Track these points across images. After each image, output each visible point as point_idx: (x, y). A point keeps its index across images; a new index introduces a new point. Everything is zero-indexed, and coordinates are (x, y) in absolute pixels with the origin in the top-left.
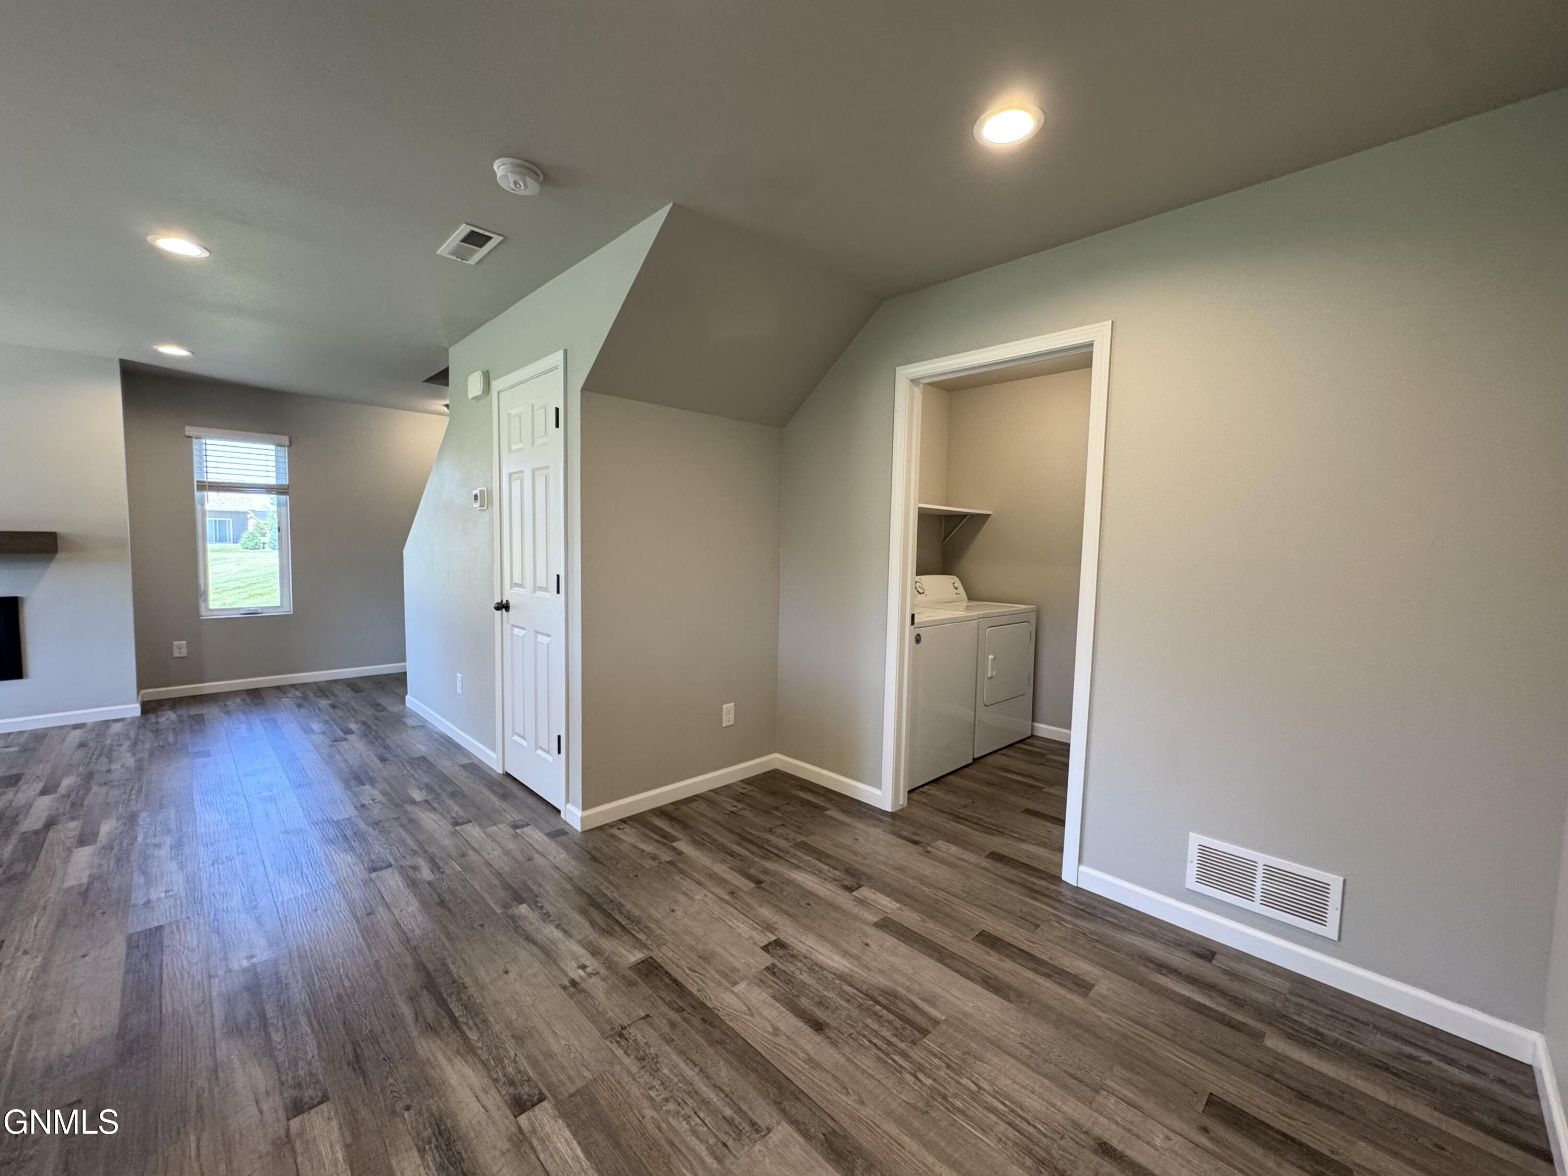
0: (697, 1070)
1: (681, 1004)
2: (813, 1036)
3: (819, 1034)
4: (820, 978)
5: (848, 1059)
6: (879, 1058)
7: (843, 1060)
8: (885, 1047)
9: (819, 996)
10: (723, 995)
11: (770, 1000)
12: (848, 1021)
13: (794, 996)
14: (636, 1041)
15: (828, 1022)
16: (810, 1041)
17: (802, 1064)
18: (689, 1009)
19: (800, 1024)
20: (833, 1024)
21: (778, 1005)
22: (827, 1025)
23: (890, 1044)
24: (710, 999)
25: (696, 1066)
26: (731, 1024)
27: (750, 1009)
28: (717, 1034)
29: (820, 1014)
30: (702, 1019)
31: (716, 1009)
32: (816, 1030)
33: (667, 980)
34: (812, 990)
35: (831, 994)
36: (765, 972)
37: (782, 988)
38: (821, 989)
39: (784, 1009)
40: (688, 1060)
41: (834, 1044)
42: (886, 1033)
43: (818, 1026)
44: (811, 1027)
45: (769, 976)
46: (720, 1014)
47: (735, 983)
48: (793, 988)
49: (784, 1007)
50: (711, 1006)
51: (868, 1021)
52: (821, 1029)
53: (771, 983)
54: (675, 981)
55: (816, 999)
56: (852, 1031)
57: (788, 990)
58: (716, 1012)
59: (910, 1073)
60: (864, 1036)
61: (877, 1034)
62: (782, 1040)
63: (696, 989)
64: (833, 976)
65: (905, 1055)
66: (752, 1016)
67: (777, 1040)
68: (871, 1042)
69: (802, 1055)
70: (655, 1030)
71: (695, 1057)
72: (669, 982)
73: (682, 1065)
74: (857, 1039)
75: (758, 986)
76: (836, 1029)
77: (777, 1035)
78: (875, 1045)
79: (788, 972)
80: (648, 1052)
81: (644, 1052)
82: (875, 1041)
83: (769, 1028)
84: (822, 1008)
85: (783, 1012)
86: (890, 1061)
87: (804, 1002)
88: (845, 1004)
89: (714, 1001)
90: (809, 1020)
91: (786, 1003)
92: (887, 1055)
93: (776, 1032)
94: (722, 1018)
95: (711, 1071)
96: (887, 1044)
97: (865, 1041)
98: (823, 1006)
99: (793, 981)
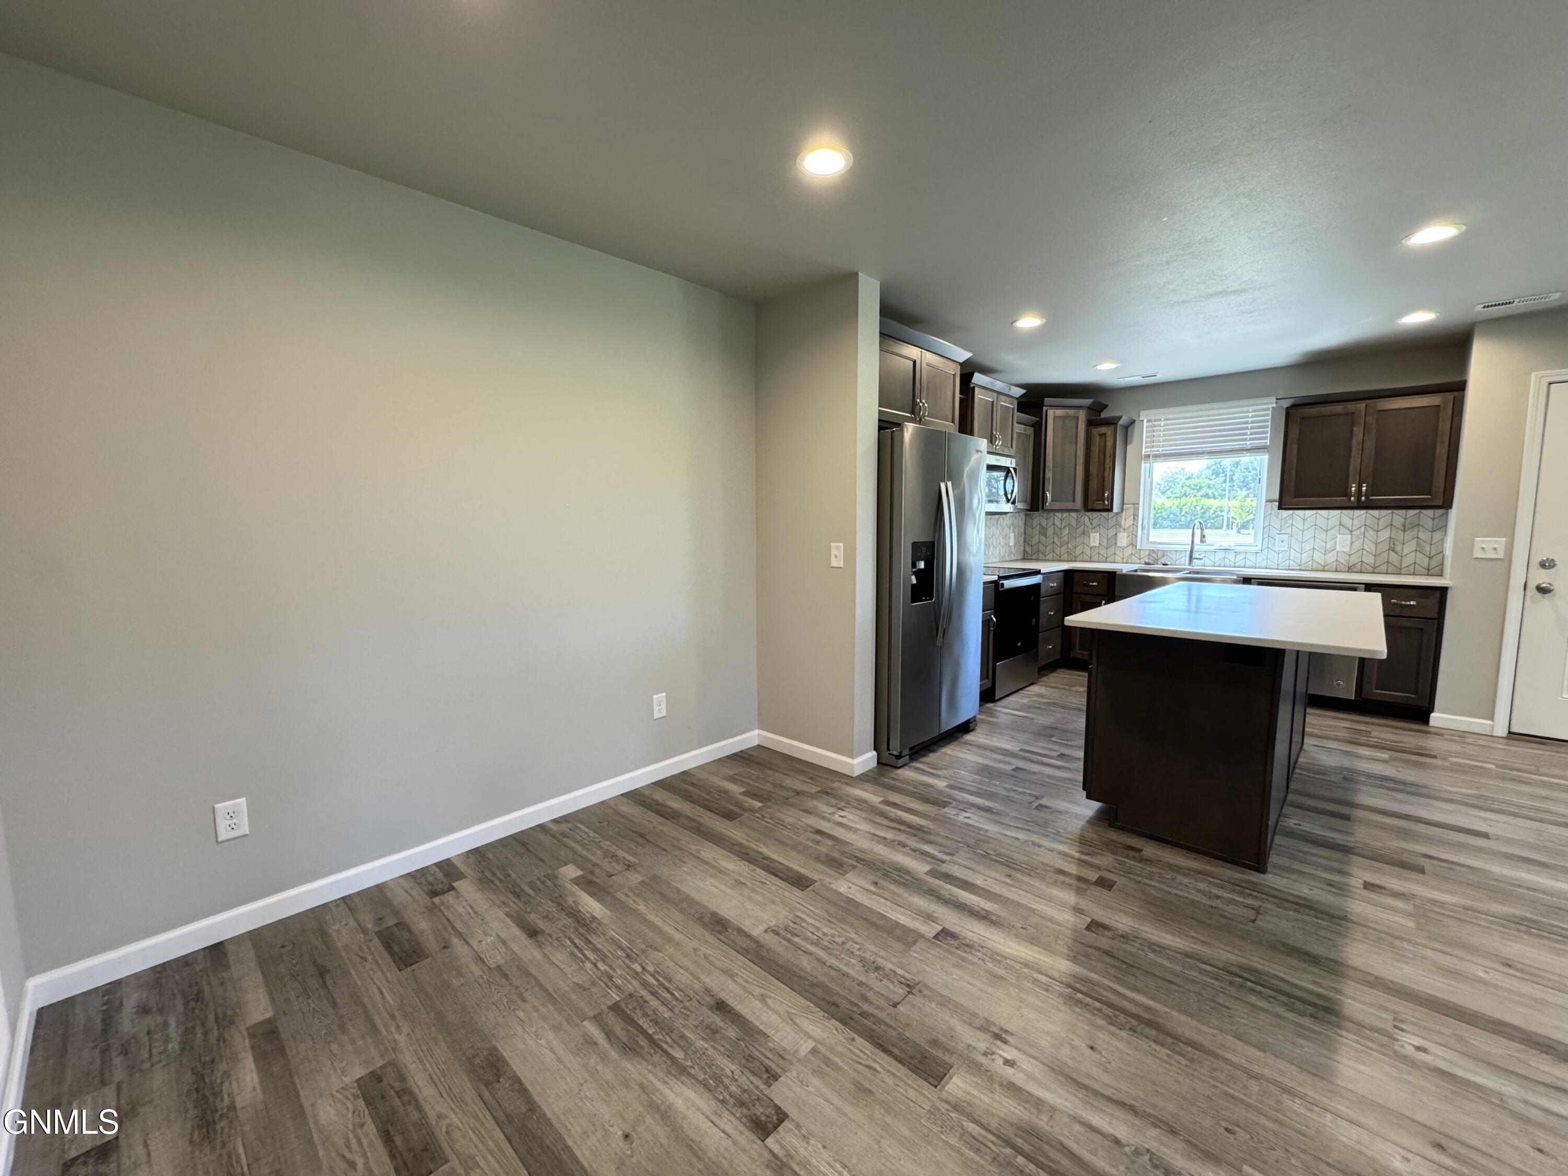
0: (828, 964)
1: (865, 1021)
2: (727, 997)
3: (720, 999)
4: (710, 1067)
5: (698, 979)
6: (670, 981)
7: (703, 977)
8: (661, 991)
9: (715, 1041)
10: (825, 1035)
11: (770, 1032)
12: (689, 1013)
13: (743, 1040)
14: (893, 983)
15: (710, 1012)
16: (731, 992)
17: (739, 973)
18: (855, 1016)
19: (739, 1008)
20: (705, 1009)
21: (761, 1027)
22: (711, 1008)
23: (654, 994)
24: (837, 1030)
25: (830, 966)
26: (808, 1003)
27: (792, 1020)
28: (819, 993)
29: (716, 1019)
30: (838, 1006)
31: (827, 1018)
32: (723, 1002)
33: (897, 1052)
34: (722, 1049)
35: (700, 1044)
36: (779, 1071)
37: (758, 1050)
38: (711, 1052)
39: (755, 1022)
40: (838, 970)
41: (707, 990)
42: (654, 1003)
43: (721, 1007)
44: (728, 1005)
45: (773, 1066)
46: (822, 1013)
47: (814, 1051)
48: (743, 1050)
49: (755, 1026)
50: (833, 1020)
51: (667, 1014)
52: (718, 1004)
53: (771, 1056)
54: (886, 1051)
55: (718, 1036)
56: (688, 1004)
57: (751, 1048)
58: (826, 1015)
59: (648, 971)
60: (677, 999)
61: (664, 1002)
62: (757, 991)
63: (857, 1041)
64: (692, 1071)
65: (645, 985)
66: (789, 1013)
67: (763, 991)
68: (672, 994)
69: (740, 980)
70: (879, 993)
71: (833, 973)
72: (891, 1048)
73: (842, 966)
74: (685, 996)
75: (785, 1050)
76: (704, 1005)
77: (762, 995)
78: (669, 992)
79: (749, 1074)
80: (876, 974)
81: (879, 974)
82: (668, 996)
83: (769, 1001)
84: (713, 1026)
85: (756, 1019)
86: (660, 979)
87: (732, 1032)
88: (688, 1034)
89: (831, 1027)
90: (730, 1012)
91: (752, 1029)
92: (661, 984)
93: (763, 999)
94: (818, 1009)
95: (816, 964)
96: (658, 993)
97: (677, 995)
98: (712, 1030)
99: (743, 1061)
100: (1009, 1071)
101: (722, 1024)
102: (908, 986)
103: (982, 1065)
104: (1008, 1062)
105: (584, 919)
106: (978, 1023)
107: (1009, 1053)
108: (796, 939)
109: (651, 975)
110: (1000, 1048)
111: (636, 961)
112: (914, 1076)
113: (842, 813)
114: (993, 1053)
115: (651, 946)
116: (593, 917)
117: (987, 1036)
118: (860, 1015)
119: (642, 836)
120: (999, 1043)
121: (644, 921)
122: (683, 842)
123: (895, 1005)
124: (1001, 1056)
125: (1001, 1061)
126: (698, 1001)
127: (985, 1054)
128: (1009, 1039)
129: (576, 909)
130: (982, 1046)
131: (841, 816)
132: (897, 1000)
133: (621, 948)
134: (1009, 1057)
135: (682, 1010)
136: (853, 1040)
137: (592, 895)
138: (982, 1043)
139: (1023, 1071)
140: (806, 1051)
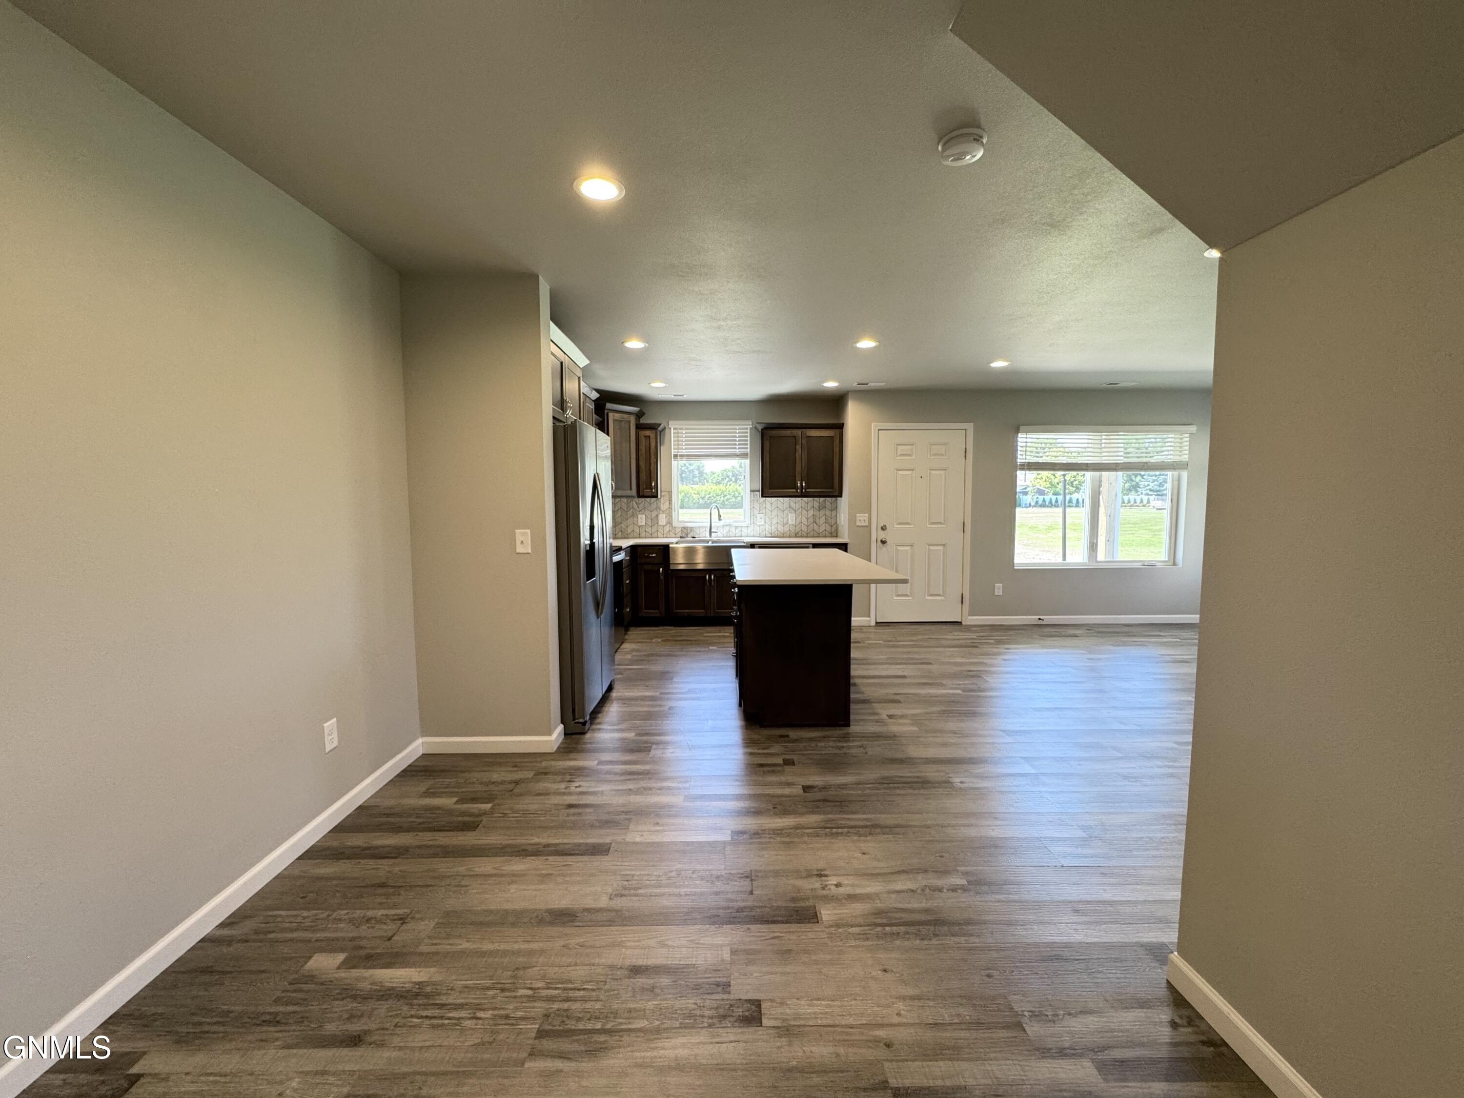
0: (683, 894)
1: (744, 914)
2: (634, 961)
3: (630, 966)
4: (675, 1013)
5: (594, 965)
6: (570, 982)
7: (597, 961)
8: (571, 994)
9: (658, 995)
10: (730, 938)
11: (692, 961)
12: (616, 992)
13: (679, 979)
14: (736, 881)
15: (632, 980)
16: (633, 956)
17: (624, 939)
18: (735, 914)
19: (651, 962)
20: (626, 981)
21: (683, 963)
22: (629, 978)
23: (567, 1000)
24: (733, 930)
25: (686, 894)
26: (697, 927)
27: (698, 944)
28: (695, 915)
29: (642, 981)
30: (719, 916)
31: (719, 927)
32: (634, 966)
33: (780, 919)
34: (670, 996)
35: (650, 1005)
36: (725, 980)
37: (696, 978)
38: (664, 1004)
39: (674, 963)
41: (612, 967)
42: (577, 1006)
43: (636, 970)
44: (640, 967)
45: (718, 980)
46: (713, 927)
47: (733, 952)
48: (687, 986)
49: (677, 965)
50: (725, 926)
51: (598, 1005)
52: (631, 970)
53: (709, 975)
54: (774, 922)
55: (657, 991)
56: (606, 987)
57: (690, 980)
58: (717, 926)
59: (538, 988)
60: (593, 990)
61: (584, 1000)
62: (652, 942)
63: (751, 928)
64: (665, 1026)
65: (551, 999)
66: (691, 941)
67: (656, 940)
68: (584, 989)
69: (630, 944)
70: (734, 892)
71: (692, 897)
72: (775, 919)
73: (694, 890)
74: (598, 983)
75: (714, 965)
76: (620, 979)
77: (659, 943)
78: (579, 990)
79: (708, 997)
82: (582, 993)
83: (669, 943)
84: (646, 986)
85: (673, 960)
86: (560, 986)
87: (665, 980)
88: (632, 1005)
89: (728, 930)
90: (647, 969)
91: (678, 969)
92: (565, 989)
93: (663, 945)
94: (708, 926)
95: (676, 898)
96: (571, 997)
97: (590, 987)
98: (648, 989)
99: (694, 992)
100: (841, 890)
101: (651, 981)
102: (747, 877)
103: (827, 896)
104: (838, 885)
105: (408, 991)
106: (804, 874)
107: (833, 880)
108: (641, 891)
109: (545, 989)
110: (828, 881)
111: (517, 988)
112: (802, 925)
113: (577, 784)
114: (826, 886)
115: (517, 969)
116: (419, 983)
117: (815, 879)
118: (737, 912)
119: (383, 885)
120: (823, 878)
121: (483, 954)
122: (442, 870)
123: (751, 893)
124: (832, 884)
125: (833, 888)
126: (612, 979)
127: (823, 889)
128: (826, 873)
129: (383, 989)
130: (817, 885)
131: (576, 787)
132: (749, 889)
133: (488, 988)
134: (835, 883)
135: (607, 994)
136: (749, 929)
137: (388, 966)
138: (816, 884)
139: (848, 885)
140: (729, 955)
